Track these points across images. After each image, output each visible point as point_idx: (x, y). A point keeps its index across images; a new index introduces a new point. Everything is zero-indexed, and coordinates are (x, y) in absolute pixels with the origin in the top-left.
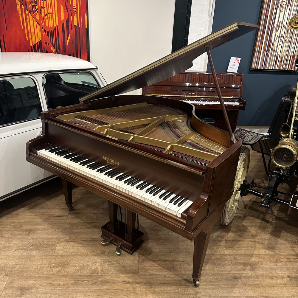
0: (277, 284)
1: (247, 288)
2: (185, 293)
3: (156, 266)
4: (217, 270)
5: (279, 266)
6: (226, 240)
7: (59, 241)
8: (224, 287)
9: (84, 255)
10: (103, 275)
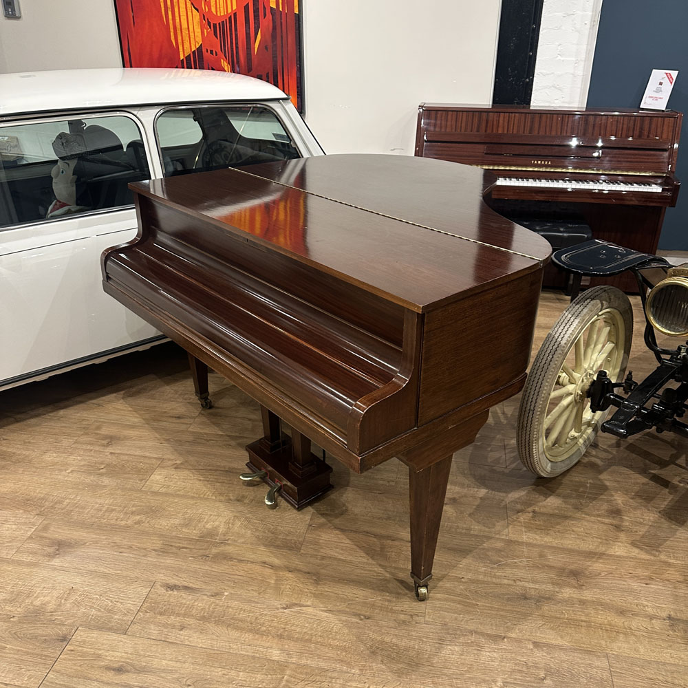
0: (631, 629)
1: (545, 624)
2: (387, 608)
3: (343, 541)
4: (485, 574)
5: (653, 590)
6: (534, 512)
7: (162, 463)
8: (489, 612)
9: (201, 499)
10: (223, 542)
